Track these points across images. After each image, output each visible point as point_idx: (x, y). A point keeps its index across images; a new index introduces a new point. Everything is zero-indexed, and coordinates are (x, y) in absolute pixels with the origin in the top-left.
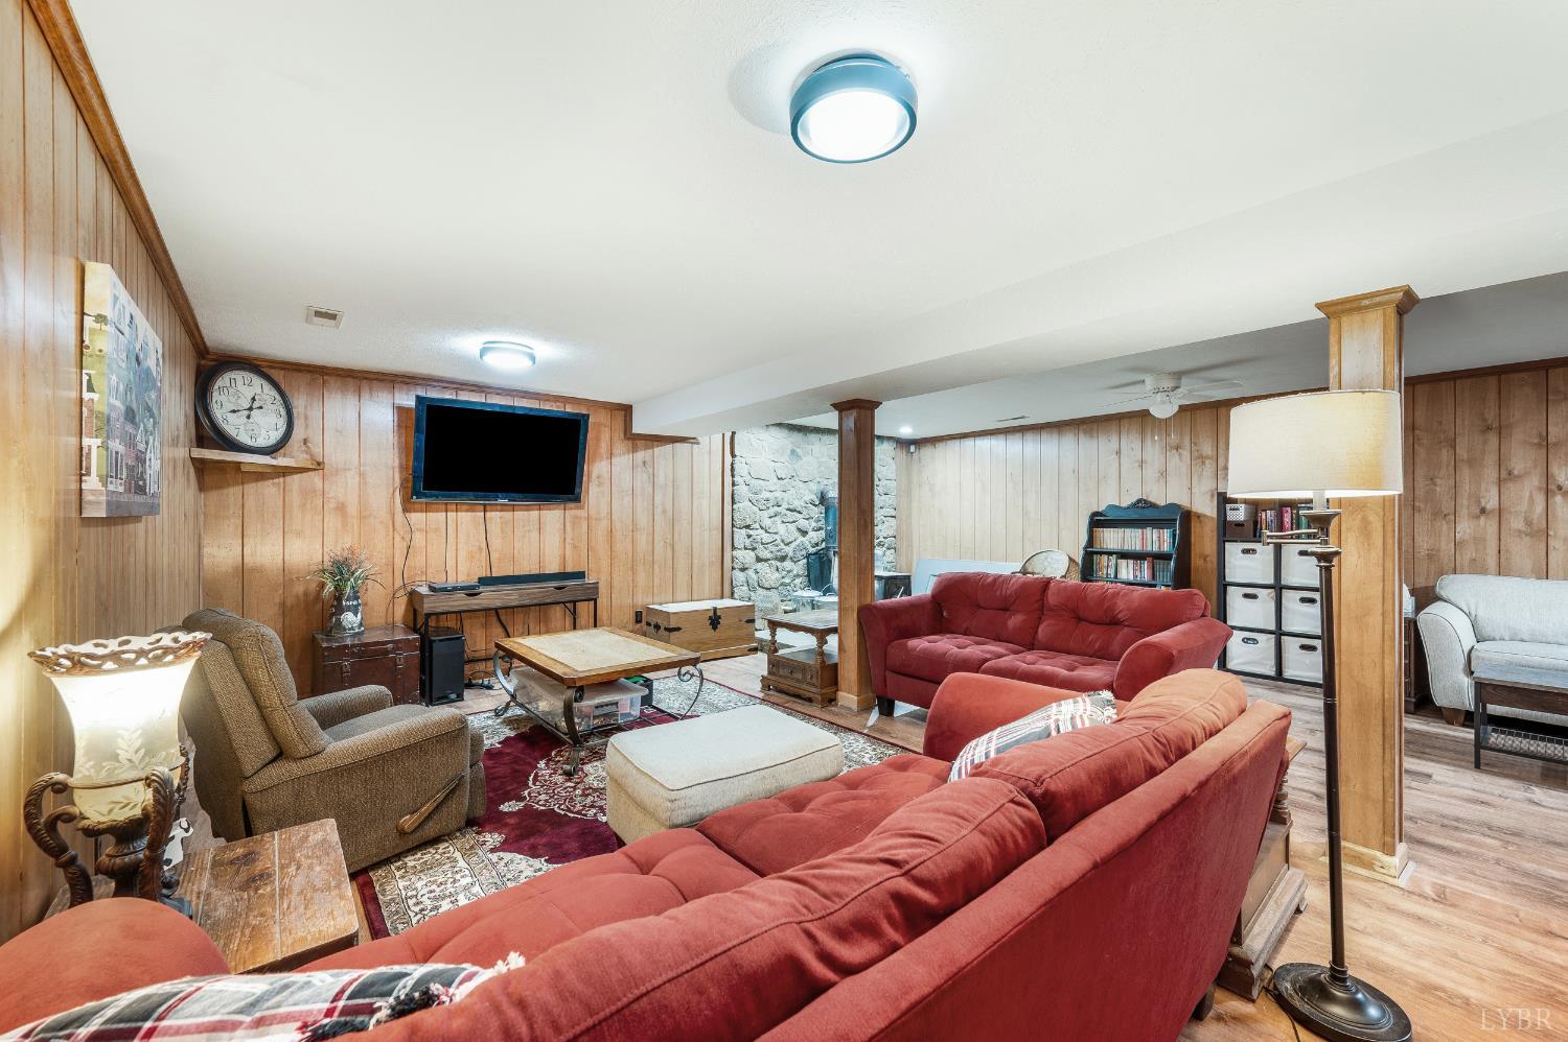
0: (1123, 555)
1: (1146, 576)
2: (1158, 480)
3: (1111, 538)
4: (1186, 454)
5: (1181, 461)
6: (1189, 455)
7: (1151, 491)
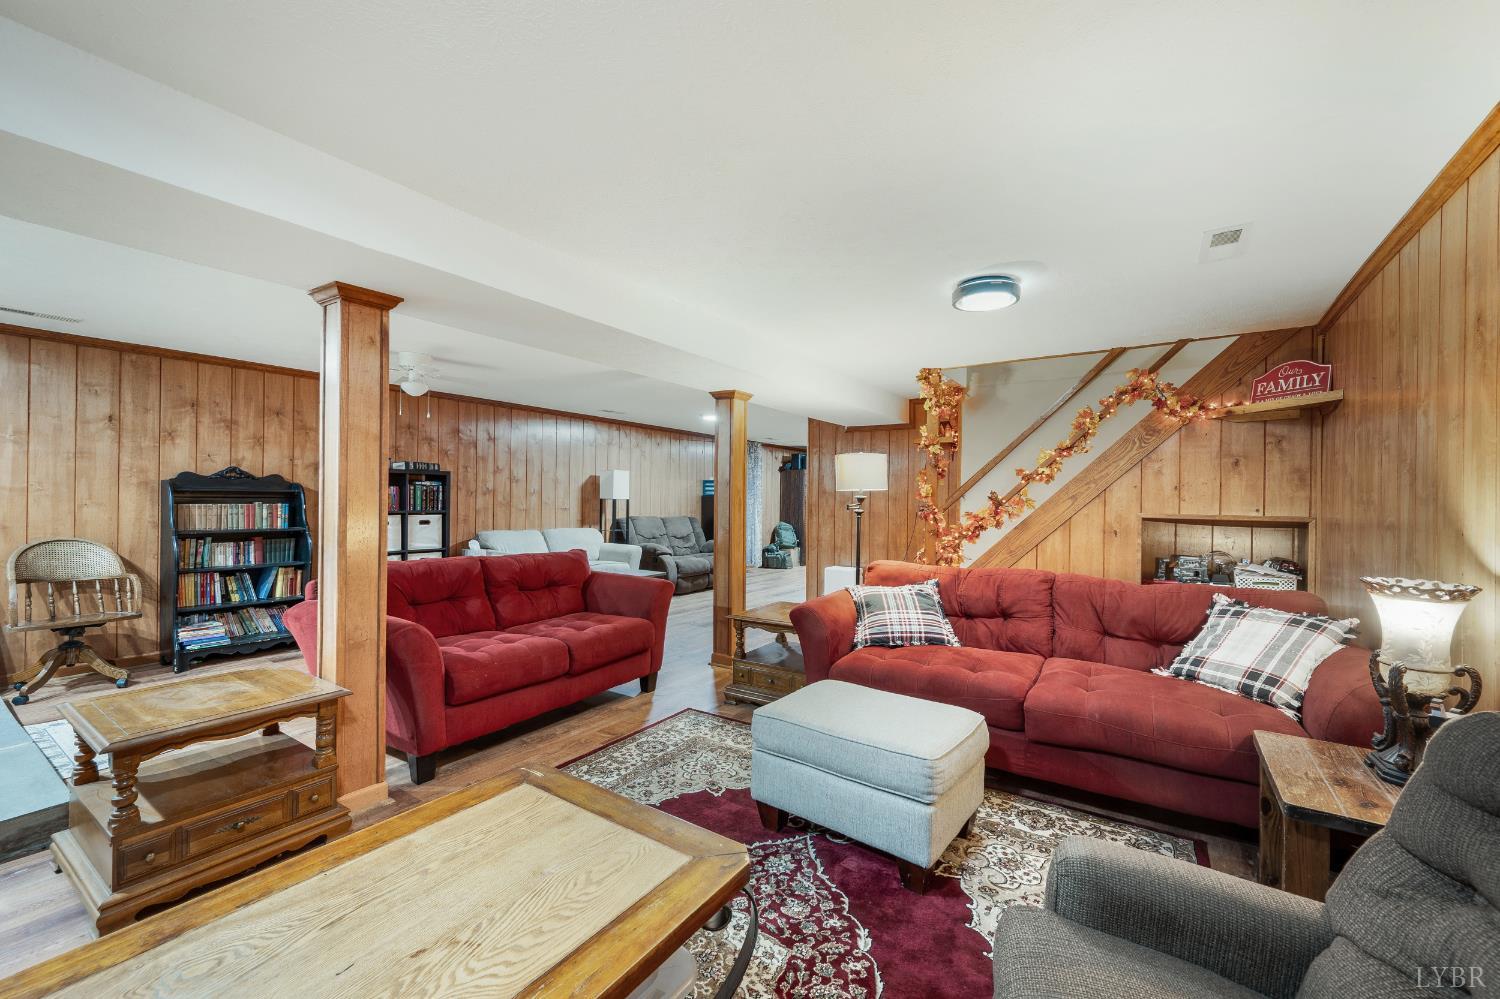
0: (220, 537)
1: (252, 559)
2: (254, 447)
3: (202, 516)
4: (288, 422)
5: (282, 428)
6: (291, 422)
7: (243, 458)
